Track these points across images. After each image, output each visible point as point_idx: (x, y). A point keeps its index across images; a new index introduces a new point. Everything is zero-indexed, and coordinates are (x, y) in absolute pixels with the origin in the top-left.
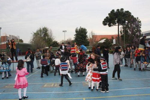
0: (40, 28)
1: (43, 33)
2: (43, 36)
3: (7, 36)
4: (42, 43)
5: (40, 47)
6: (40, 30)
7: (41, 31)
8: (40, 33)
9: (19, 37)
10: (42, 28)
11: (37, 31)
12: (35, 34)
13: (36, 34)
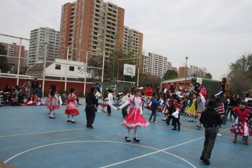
0: (244, 56)
1: (248, 64)
2: (247, 69)
3: (187, 66)
4: (247, 83)
5: (243, 90)
6: (244, 60)
7: (246, 61)
8: (242, 64)
9: (205, 69)
10: (246, 56)
11: (238, 61)
12: (233, 65)
13: (235, 67)
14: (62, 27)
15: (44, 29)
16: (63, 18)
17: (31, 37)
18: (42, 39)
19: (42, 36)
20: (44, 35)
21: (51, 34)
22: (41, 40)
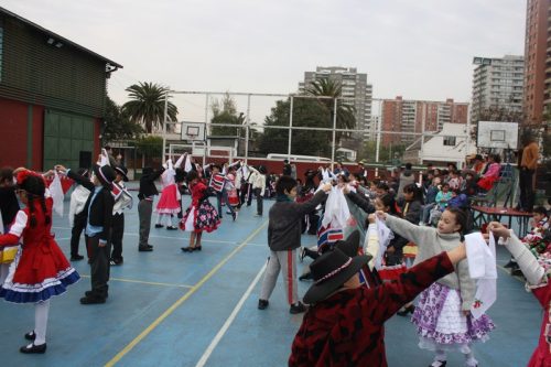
14: (529, 48)
15: (499, 60)
16: (529, 27)
17: (475, 82)
18: (496, 83)
19: (496, 76)
20: (499, 73)
21: (516, 68)
22: (493, 86)
